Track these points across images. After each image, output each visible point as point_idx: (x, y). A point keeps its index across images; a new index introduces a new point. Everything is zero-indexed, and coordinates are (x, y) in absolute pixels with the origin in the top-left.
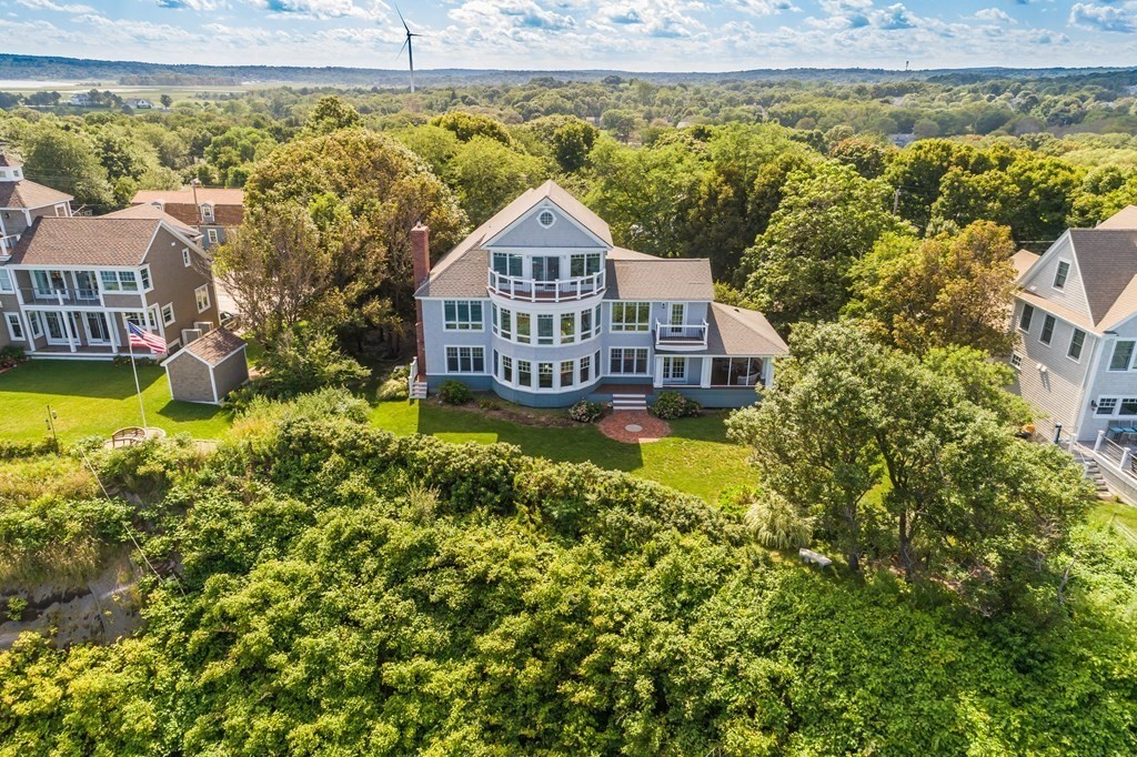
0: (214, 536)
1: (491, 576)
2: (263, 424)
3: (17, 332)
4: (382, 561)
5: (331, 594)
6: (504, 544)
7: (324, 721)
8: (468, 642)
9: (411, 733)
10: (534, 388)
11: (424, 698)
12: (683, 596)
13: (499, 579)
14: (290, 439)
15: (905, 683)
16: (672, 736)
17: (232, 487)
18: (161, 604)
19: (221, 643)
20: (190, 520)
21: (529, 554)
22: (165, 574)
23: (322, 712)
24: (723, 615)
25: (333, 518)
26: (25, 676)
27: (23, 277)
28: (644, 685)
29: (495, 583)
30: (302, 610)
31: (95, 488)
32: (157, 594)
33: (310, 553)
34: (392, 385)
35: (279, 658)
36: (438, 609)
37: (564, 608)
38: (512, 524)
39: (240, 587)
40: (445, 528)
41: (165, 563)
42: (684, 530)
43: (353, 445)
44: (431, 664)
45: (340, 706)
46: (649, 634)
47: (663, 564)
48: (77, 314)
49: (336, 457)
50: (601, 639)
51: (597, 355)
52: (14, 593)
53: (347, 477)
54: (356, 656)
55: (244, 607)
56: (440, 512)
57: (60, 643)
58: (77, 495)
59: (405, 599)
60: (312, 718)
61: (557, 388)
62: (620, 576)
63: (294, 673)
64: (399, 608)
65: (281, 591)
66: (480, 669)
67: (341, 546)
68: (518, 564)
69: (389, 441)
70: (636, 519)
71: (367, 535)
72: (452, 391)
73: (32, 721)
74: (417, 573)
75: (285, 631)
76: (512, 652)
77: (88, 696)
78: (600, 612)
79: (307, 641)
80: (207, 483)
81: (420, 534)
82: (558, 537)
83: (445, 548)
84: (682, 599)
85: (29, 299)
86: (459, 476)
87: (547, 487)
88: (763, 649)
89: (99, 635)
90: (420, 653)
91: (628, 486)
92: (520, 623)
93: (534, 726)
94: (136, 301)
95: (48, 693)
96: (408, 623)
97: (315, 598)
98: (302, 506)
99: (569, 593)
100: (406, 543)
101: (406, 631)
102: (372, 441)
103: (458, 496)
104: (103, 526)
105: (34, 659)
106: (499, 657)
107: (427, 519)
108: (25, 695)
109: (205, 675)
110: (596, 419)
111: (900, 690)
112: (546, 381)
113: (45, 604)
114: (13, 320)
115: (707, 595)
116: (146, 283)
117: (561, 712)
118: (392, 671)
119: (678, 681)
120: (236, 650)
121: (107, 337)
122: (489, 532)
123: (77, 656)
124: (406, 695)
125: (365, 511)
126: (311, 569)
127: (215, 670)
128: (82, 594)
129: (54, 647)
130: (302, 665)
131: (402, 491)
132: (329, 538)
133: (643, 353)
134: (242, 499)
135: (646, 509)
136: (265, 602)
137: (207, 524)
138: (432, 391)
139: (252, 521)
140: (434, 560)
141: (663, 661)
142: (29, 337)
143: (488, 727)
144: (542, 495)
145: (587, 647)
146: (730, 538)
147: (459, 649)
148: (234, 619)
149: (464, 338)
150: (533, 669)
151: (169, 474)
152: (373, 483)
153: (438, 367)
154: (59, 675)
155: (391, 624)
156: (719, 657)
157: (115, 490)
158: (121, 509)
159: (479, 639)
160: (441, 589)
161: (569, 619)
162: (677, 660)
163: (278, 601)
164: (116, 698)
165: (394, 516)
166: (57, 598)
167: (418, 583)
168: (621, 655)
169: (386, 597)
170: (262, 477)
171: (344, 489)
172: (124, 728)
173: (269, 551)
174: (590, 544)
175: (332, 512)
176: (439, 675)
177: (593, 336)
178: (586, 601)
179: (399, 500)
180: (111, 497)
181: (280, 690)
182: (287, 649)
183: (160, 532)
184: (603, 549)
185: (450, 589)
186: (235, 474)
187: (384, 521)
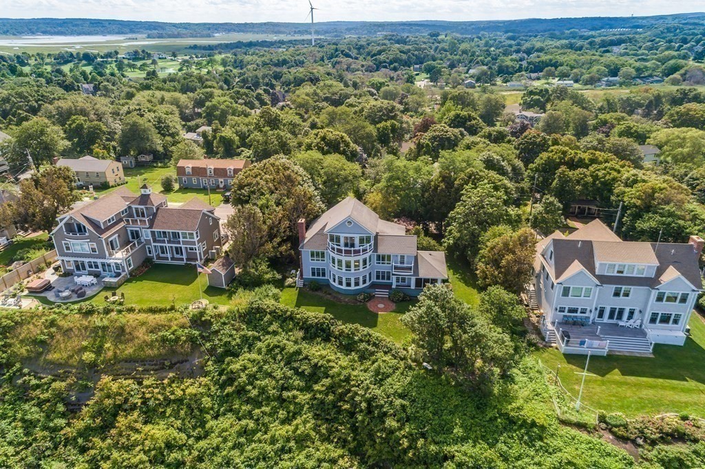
0: (227, 344)
1: (319, 364)
2: (243, 300)
3: (150, 252)
4: (283, 357)
5: (266, 367)
6: (324, 353)
7: (264, 409)
8: (311, 386)
9: (291, 414)
10: (344, 287)
11: (296, 404)
12: (380, 377)
13: (322, 366)
14: (252, 309)
15: (441, 410)
16: (372, 421)
17: (233, 325)
18: (210, 366)
19: (230, 381)
20: (219, 337)
21: (333, 358)
22: (212, 356)
23: (263, 406)
24: (391, 384)
25: (267, 339)
26: (172, 387)
27: (153, 233)
28: (364, 405)
29: (320, 367)
30: (257, 372)
31: (188, 325)
32: (210, 363)
33: (259, 352)
34: (289, 281)
35: (249, 387)
36: (301, 374)
37: (342, 377)
38: (329, 345)
39: (237, 362)
40: (305, 345)
41: (212, 351)
42: (386, 353)
43: (275, 312)
44: (298, 393)
45: (269, 404)
46: (368, 388)
47: (376, 365)
48: (171, 247)
49: (268, 316)
50: (352, 389)
51: (370, 274)
52: (166, 360)
53: (272, 324)
54: (274, 388)
55: (238, 370)
56: (304, 339)
57: (181, 377)
58: (183, 327)
59: (290, 370)
60: (260, 408)
61: (353, 287)
62: (362, 368)
63: (255, 392)
64: (288, 373)
65: (250, 365)
66: (314, 395)
67: (270, 350)
68: (329, 361)
69: (287, 311)
70: (370, 348)
71: (279, 346)
72: (312, 286)
73: (175, 401)
74: (295, 361)
75: (252, 378)
76: (324, 391)
77: (190, 395)
78: (353, 380)
79: (258, 382)
80: (224, 324)
81: (296, 347)
82: (344, 351)
83: (305, 352)
84: (380, 378)
85: (155, 241)
86: (311, 326)
87: (342, 332)
88: (402, 396)
89: (192, 375)
90: (295, 389)
91: (369, 335)
92: (327, 381)
93: (330, 415)
94: (194, 243)
95: (179, 393)
96: (292, 379)
97: (260, 368)
98: (256, 334)
99: (345, 373)
100: (292, 350)
101: (291, 381)
102: (281, 311)
103: (311, 333)
104: (192, 338)
105: (173, 382)
106: (320, 392)
107: (299, 341)
108: (172, 393)
109: (226, 391)
110: (367, 301)
111: (440, 412)
112: (349, 284)
113: (175, 364)
114: (149, 248)
115: (388, 377)
116: (197, 236)
117: (339, 411)
118: (286, 394)
119: (374, 404)
120: (236, 384)
121: (182, 254)
122: (321, 348)
123: (187, 382)
124: (290, 402)
125: (278, 337)
126: (260, 357)
127: (229, 389)
128: (186, 361)
129: (178, 378)
130: (257, 390)
131: (291, 330)
132: (266, 347)
133: (388, 273)
134: (235, 330)
135: (375, 345)
136: (245, 368)
137: (226, 339)
138: (306, 283)
139: (240, 338)
140: (301, 357)
141: (371, 398)
142: (154, 254)
143: (315, 414)
144: (340, 335)
145: (349, 391)
146: (400, 357)
147: (308, 389)
148: (235, 373)
149: (318, 264)
150: (331, 397)
151: (212, 320)
152: (281, 327)
153: (308, 275)
154: (182, 387)
155: (286, 378)
156: (388, 398)
157: (194, 325)
158: (197, 333)
159: (314, 386)
160: (303, 367)
161: (344, 381)
162: (374, 398)
163: (249, 368)
164: (199, 396)
165: (288, 340)
166: (178, 362)
167: (296, 365)
168: (359, 395)
169: (284, 369)
170: (243, 321)
171: (270, 329)
172: (202, 406)
173: (246, 350)
174: (354, 355)
175: (267, 337)
176: (301, 396)
177: (368, 267)
178: (350, 375)
179: (290, 333)
180: (194, 327)
181: (249, 398)
182: (252, 385)
183: (210, 341)
184: (359, 357)
185: (306, 368)
186: (233, 321)
187: (285, 341)
